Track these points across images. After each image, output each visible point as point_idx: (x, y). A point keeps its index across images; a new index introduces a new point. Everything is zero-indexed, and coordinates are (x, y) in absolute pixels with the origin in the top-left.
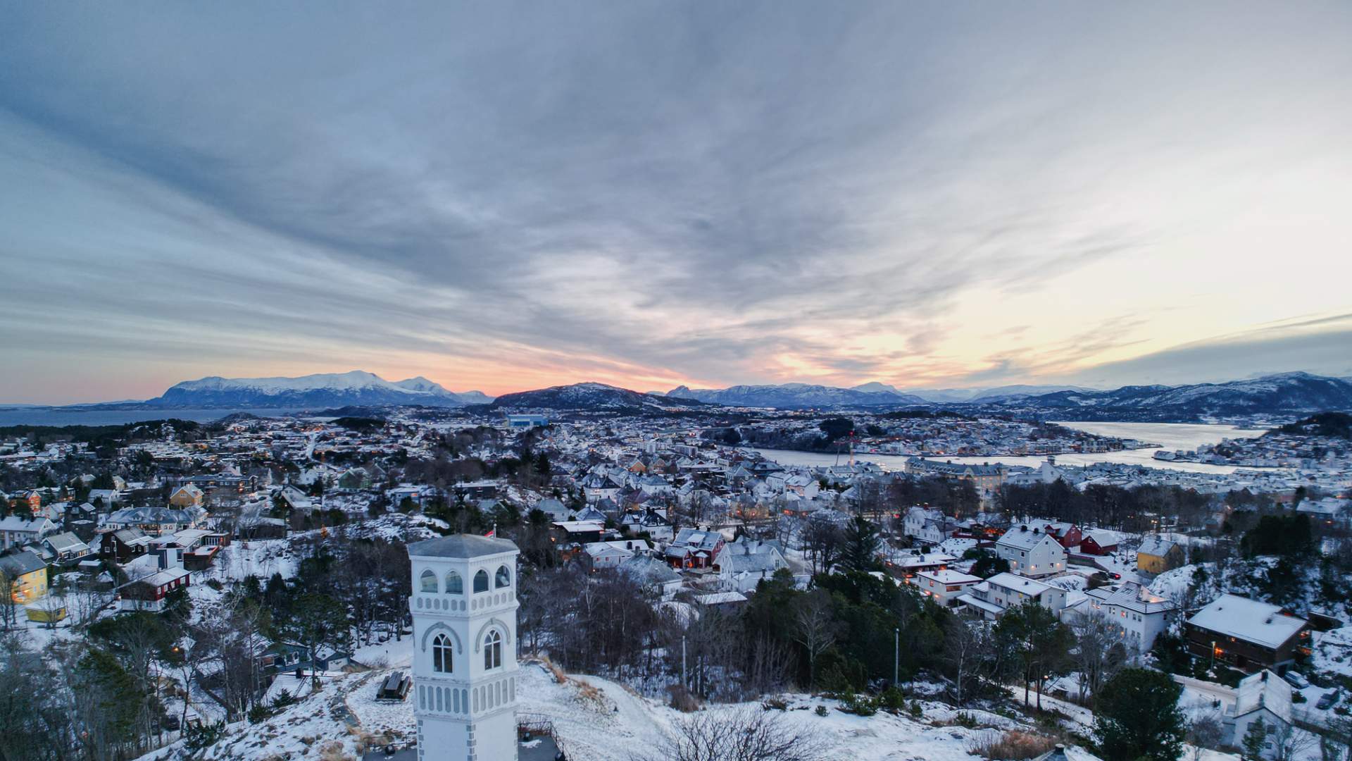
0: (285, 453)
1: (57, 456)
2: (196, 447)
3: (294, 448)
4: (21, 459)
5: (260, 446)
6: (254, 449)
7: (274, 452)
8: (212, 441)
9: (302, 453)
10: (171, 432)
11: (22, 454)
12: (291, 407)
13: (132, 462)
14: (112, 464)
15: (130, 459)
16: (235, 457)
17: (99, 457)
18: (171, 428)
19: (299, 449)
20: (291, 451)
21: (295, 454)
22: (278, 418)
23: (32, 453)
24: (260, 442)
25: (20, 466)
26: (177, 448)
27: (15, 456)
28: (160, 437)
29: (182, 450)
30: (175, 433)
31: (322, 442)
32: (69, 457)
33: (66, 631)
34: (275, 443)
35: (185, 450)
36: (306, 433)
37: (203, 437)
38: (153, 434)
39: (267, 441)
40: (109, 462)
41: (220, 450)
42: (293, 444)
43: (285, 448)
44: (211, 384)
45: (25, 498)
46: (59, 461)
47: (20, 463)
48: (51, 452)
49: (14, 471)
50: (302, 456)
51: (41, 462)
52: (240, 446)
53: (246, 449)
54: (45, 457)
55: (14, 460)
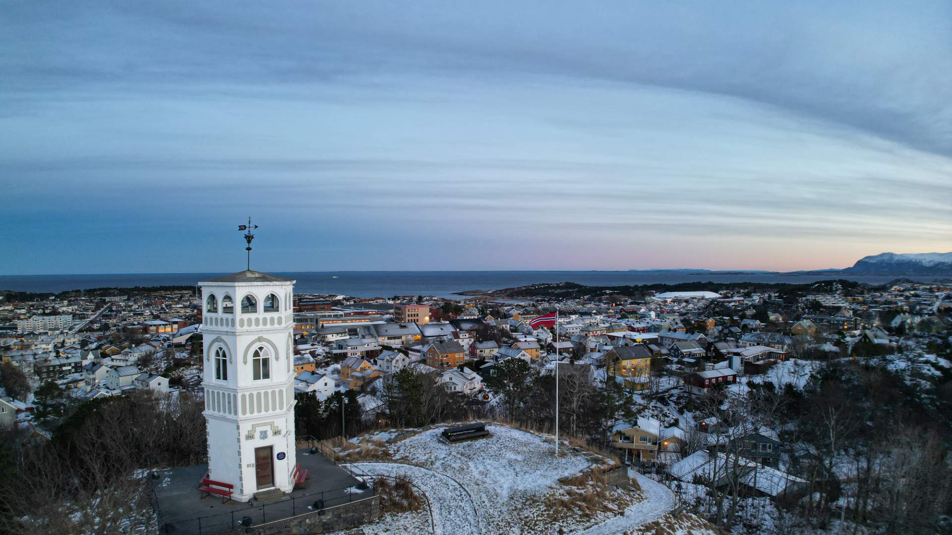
0: (918, 307)
1: (757, 301)
2: (854, 299)
3: (925, 304)
4: (735, 301)
5: (901, 301)
6: (896, 303)
7: (910, 306)
8: (867, 296)
9: (930, 308)
10: (840, 289)
11: (736, 298)
12: (941, 275)
13: (807, 308)
14: (793, 308)
15: (806, 305)
16: (880, 308)
17: (785, 303)
18: (840, 286)
19: (929, 305)
20: (923, 306)
21: (925, 309)
22: (927, 283)
23: (742, 298)
24: (902, 298)
25: (733, 306)
26: (840, 299)
27: (731, 299)
28: (831, 292)
29: (844, 302)
30: (842, 290)
31: (946, 300)
32: (765, 302)
33: (639, 396)
34: (912, 300)
35: (846, 301)
36: (937, 294)
37: (862, 293)
38: (827, 290)
39: (907, 298)
40: (792, 306)
41: (871, 303)
42: (925, 301)
43: (919, 304)
44: (886, 258)
45: (704, 322)
46: (759, 304)
47: (733, 304)
48: (754, 298)
49: (728, 308)
50: (931, 310)
51: (747, 304)
52: (886, 301)
53: (890, 303)
54: (750, 301)
55: (730, 302)
